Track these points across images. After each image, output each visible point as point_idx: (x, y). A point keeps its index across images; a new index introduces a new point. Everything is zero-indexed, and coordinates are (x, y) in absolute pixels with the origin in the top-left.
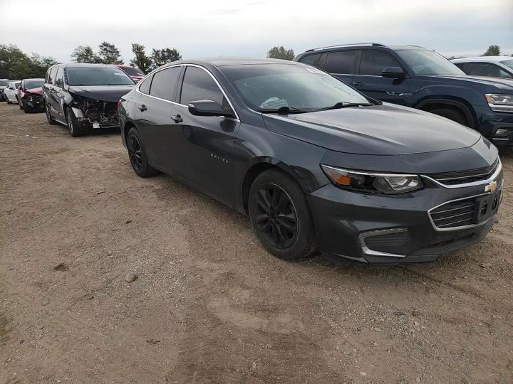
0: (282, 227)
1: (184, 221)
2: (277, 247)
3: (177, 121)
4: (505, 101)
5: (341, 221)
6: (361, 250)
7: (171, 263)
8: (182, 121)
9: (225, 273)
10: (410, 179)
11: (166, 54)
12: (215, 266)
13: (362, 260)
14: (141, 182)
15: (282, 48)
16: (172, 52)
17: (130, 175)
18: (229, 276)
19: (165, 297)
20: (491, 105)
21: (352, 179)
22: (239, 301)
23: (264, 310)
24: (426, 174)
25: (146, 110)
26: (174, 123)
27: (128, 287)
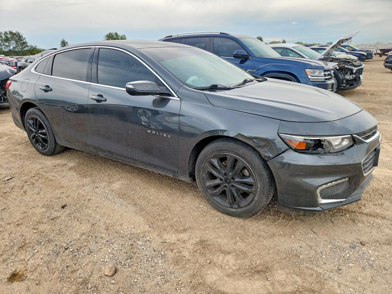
0: (238, 190)
1: (122, 195)
2: (231, 207)
3: (98, 101)
4: (317, 73)
5: (304, 180)
6: (317, 201)
7: (140, 243)
8: (106, 100)
9: (197, 242)
10: (343, 139)
11: (9, 36)
12: (184, 236)
13: (318, 209)
14: (50, 162)
15: (116, 34)
16: (15, 34)
17: (33, 156)
18: (203, 244)
19: (160, 283)
20: (309, 77)
21: (307, 144)
22: (229, 268)
23: (258, 272)
24: (356, 134)
25: (51, 90)
26: (95, 103)
27: (113, 281)
